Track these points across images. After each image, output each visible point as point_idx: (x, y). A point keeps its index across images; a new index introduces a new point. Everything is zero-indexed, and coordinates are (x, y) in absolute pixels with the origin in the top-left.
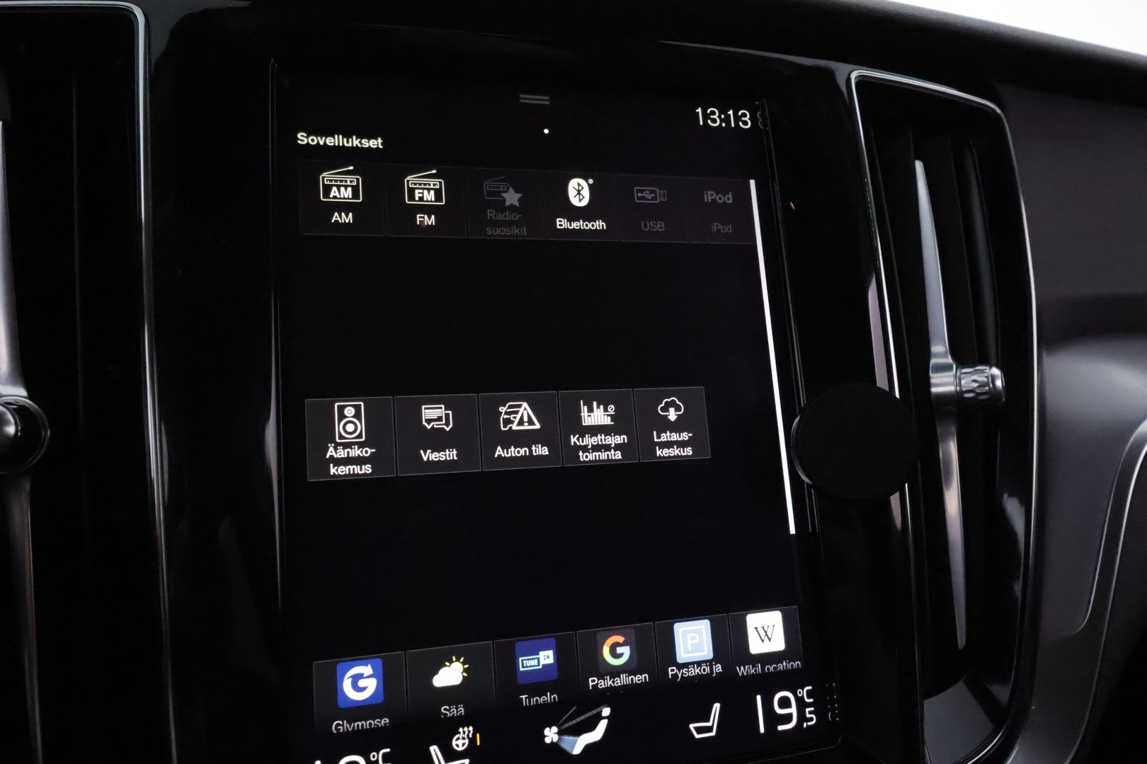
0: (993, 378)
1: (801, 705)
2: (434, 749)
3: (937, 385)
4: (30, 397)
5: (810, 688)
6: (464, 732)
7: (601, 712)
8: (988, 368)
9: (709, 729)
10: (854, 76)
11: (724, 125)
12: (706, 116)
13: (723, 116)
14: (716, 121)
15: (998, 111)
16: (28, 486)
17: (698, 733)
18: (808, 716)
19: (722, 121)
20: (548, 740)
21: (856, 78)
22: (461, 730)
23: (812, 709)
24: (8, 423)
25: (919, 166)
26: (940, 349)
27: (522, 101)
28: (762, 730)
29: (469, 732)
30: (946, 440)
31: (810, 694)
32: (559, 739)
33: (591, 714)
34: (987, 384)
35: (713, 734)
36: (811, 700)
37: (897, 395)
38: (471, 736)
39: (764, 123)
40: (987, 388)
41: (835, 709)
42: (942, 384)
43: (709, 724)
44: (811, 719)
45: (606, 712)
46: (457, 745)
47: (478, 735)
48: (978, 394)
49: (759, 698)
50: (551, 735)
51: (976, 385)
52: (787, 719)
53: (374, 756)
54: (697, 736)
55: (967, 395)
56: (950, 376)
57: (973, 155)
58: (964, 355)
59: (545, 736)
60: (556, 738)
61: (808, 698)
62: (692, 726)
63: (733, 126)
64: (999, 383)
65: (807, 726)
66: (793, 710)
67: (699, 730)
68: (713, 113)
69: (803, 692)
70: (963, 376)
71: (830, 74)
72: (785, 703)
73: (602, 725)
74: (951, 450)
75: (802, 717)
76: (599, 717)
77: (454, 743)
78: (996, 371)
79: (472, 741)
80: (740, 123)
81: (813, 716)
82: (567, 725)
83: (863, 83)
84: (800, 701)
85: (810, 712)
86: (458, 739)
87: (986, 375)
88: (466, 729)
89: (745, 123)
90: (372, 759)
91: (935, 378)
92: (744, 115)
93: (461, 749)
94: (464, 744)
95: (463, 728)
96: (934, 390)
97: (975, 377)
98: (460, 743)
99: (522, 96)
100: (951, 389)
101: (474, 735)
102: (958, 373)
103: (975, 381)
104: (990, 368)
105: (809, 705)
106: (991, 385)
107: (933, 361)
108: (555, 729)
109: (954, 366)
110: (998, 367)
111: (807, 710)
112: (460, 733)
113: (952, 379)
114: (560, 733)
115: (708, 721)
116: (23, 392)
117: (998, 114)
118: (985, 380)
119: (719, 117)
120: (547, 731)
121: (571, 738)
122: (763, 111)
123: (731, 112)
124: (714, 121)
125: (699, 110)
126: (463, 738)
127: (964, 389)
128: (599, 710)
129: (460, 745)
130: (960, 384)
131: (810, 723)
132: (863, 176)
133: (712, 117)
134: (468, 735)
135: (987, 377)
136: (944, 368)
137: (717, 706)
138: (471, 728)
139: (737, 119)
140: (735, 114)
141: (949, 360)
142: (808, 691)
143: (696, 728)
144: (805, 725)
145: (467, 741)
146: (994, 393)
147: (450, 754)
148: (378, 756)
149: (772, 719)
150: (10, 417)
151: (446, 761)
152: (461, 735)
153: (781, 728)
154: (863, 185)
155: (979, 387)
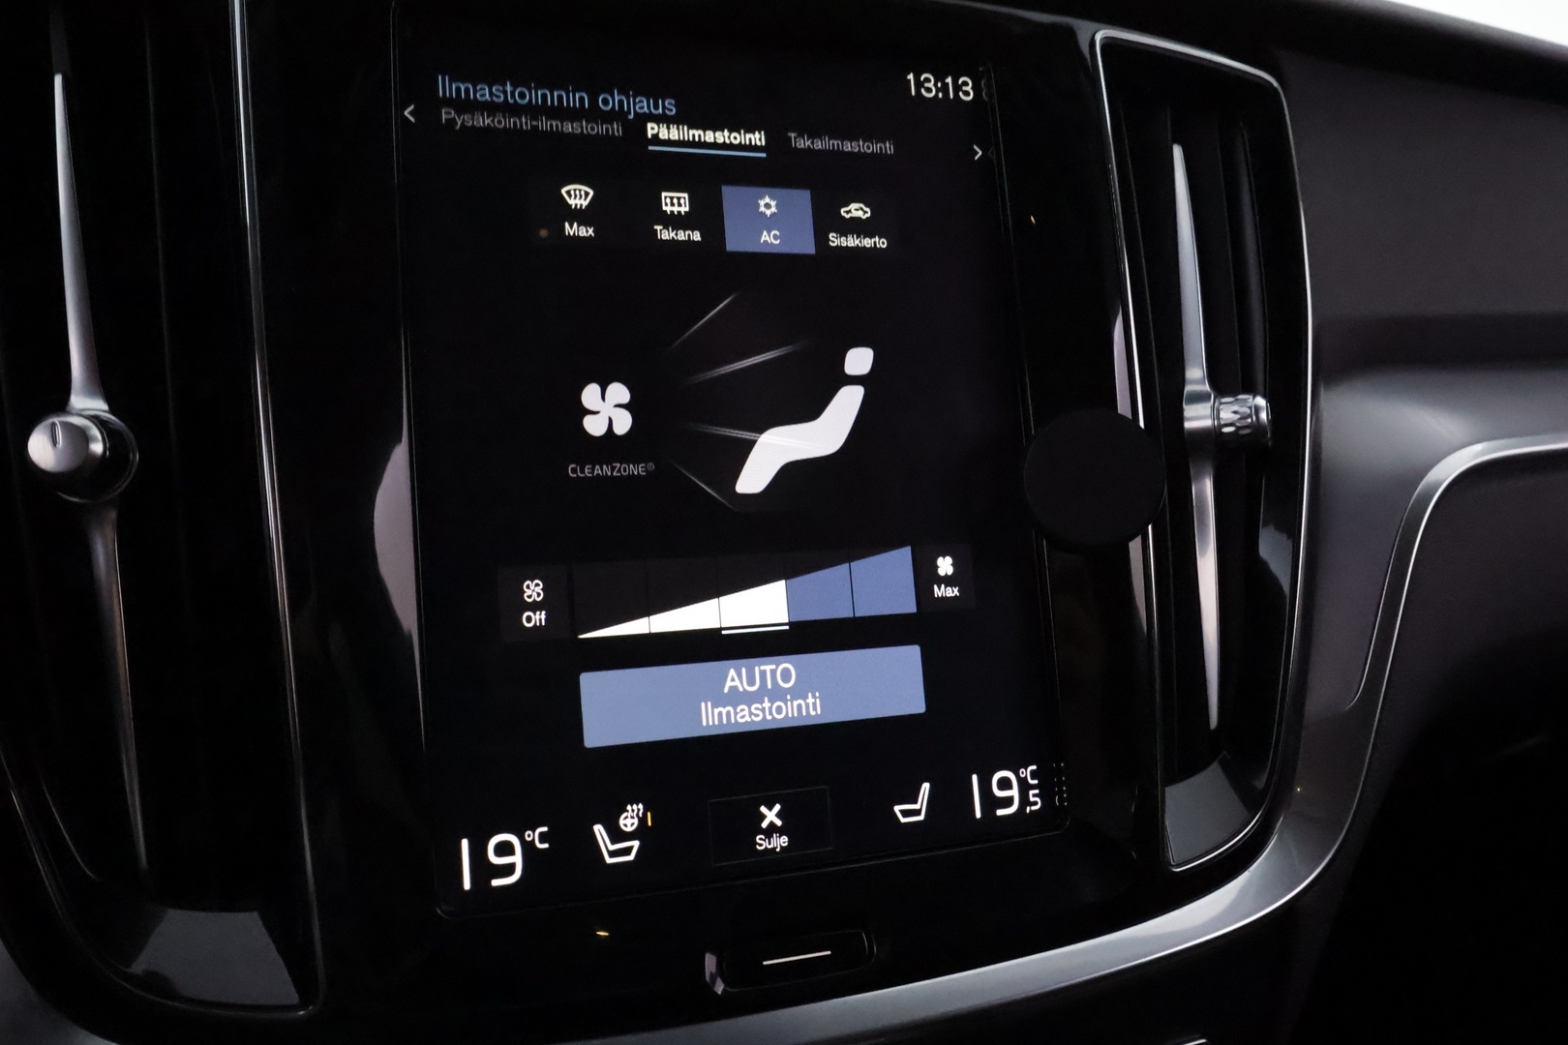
0: (1257, 409)
1: (1024, 787)
2: (598, 829)
3: (1191, 419)
4: (112, 411)
5: (1034, 767)
6: (633, 811)
8: (1251, 397)
9: (917, 812)
10: (1098, 37)
11: (940, 95)
12: (919, 85)
13: (939, 85)
14: (931, 89)
15: (1274, 83)
16: (113, 515)
17: (904, 816)
18: (1032, 799)
19: (938, 90)
21: (1101, 40)
22: (629, 807)
23: (1037, 791)
24: (95, 439)
25: (1177, 152)
26: (1196, 374)
28: (978, 815)
29: (639, 810)
30: (1200, 476)
31: (1034, 775)
34: (1250, 416)
35: (921, 817)
36: (1036, 782)
37: (1142, 424)
38: (640, 814)
39: (990, 95)
40: (1249, 420)
41: (1064, 792)
42: (1197, 417)
43: (917, 807)
44: (1036, 803)
46: (626, 825)
47: (649, 814)
48: (1239, 428)
49: (975, 778)
51: (1237, 416)
52: (1009, 802)
53: (529, 836)
54: (903, 820)
55: (1226, 430)
56: (1205, 408)
57: (1243, 141)
58: (1224, 382)
61: (1032, 779)
62: (897, 809)
63: (952, 97)
64: (1264, 416)
65: (1030, 810)
66: (1014, 792)
67: (906, 813)
68: (927, 80)
69: (1026, 772)
70: (1221, 407)
71: (1070, 34)
72: (1005, 784)
74: (1205, 489)
75: (1025, 801)
77: (622, 822)
78: (1261, 401)
79: (642, 820)
80: (961, 94)
81: (1038, 799)
83: (1109, 45)
84: (1023, 783)
85: (1034, 795)
86: (626, 818)
87: (1249, 405)
88: (635, 807)
89: (967, 93)
90: (528, 839)
91: (1190, 410)
92: (965, 84)
93: (629, 829)
94: (632, 824)
95: (632, 806)
96: (1187, 425)
97: (1235, 408)
98: (628, 822)
100: (1207, 423)
101: (645, 814)
102: (1216, 404)
103: (1235, 412)
104: (1254, 398)
105: (1033, 787)
106: (1254, 418)
107: (1188, 388)
109: (1212, 395)
110: (1264, 396)
111: (1031, 792)
112: (628, 811)
113: (1208, 411)
115: (916, 802)
116: (105, 407)
117: (1274, 87)
118: (1248, 411)
119: (935, 85)
122: (989, 79)
123: (949, 80)
124: (929, 90)
125: (911, 77)
126: (632, 817)
127: (1222, 422)
129: (629, 825)
130: (1219, 418)
131: (1034, 808)
132: (1106, 161)
133: (926, 85)
134: (638, 815)
135: (1250, 408)
136: (1199, 398)
137: (926, 786)
138: (641, 806)
139: (957, 88)
140: (955, 82)
141: (1207, 387)
142: (1032, 772)
143: (902, 811)
144: (1028, 810)
145: (636, 821)
146: (1257, 427)
147: (617, 835)
148: (534, 836)
149: (990, 802)
150: (95, 432)
151: (613, 842)
152: (630, 814)
153: (1000, 812)
154: (1107, 172)
155: (1241, 419)
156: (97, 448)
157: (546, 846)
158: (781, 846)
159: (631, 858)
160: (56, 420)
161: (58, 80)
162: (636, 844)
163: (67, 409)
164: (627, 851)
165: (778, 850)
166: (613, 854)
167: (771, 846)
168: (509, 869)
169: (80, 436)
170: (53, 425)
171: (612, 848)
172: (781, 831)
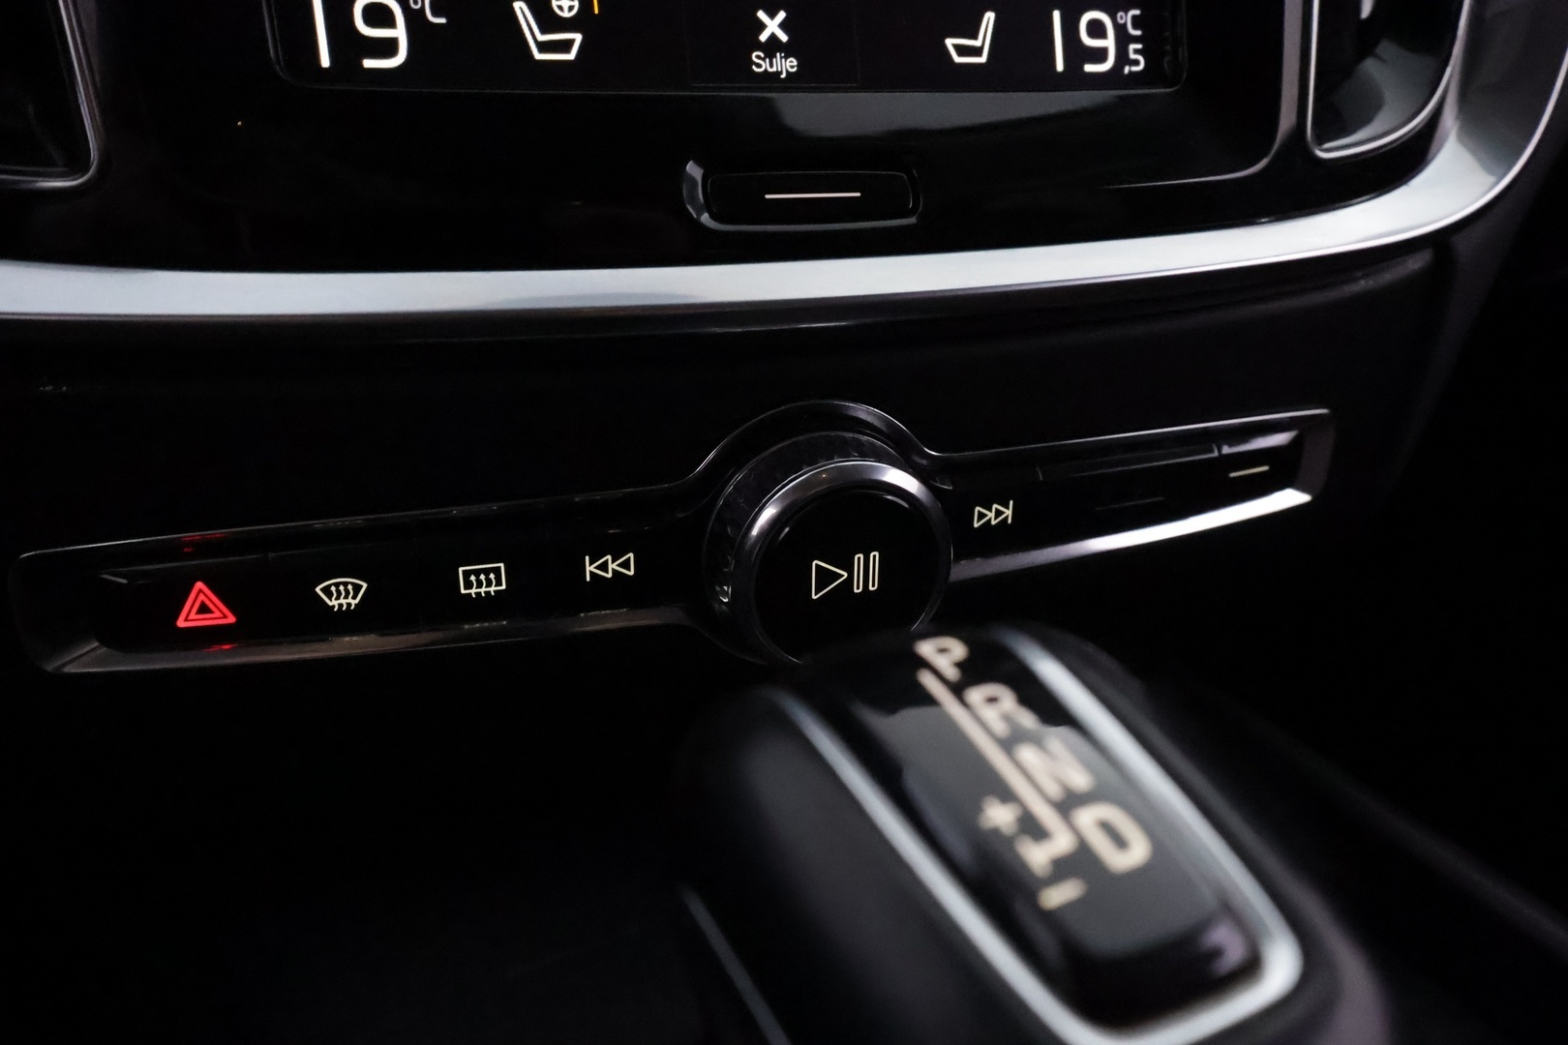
1: (1123, 39)
5: (1137, 12)
9: (977, 52)
17: (959, 54)
18: (1133, 56)
23: (1139, 46)
28: (1060, 66)
31: (1137, 22)
35: (983, 59)
36: (1138, 33)
43: (977, 43)
44: (1136, 63)
46: (561, 8)
49: (1056, 15)
52: (1100, 55)
53: (416, 3)
54: (958, 59)
61: (1134, 27)
62: (949, 42)
65: (1132, 71)
66: (1109, 43)
67: (962, 50)
69: (1127, 17)
72: (1097, 29)
75: (1122, 58)
77: (554, 2)
79: (586, 4)
81: (1140, 57)
84: (1120, 30)
85: (1136, 51)
90: (413, 6)
93: (566, 13)
94: (571, 8)
98: (564, 5)
105: (1136, 40)
111: (1132, 47)
115: (975, 37)
129: (565, 9)
131: (1135, 69)
137: (990, 17)
142: (1134, 17)
143: (957, 47)
144: (1127, 70)
145: (576, 3)
147: (548, 19)
149: (1078, 53)
151: (543, 29)
153: (1089, 68)
157: (443, 21)
158: (787, 71)
159: (571, 56)
162: (578, 37)
164: (565, 46)
165: (783, 76)
166: (543, 47)
167: (774, 69)
168: (388, 48)
171: (542, 38)
172: (788, 50)
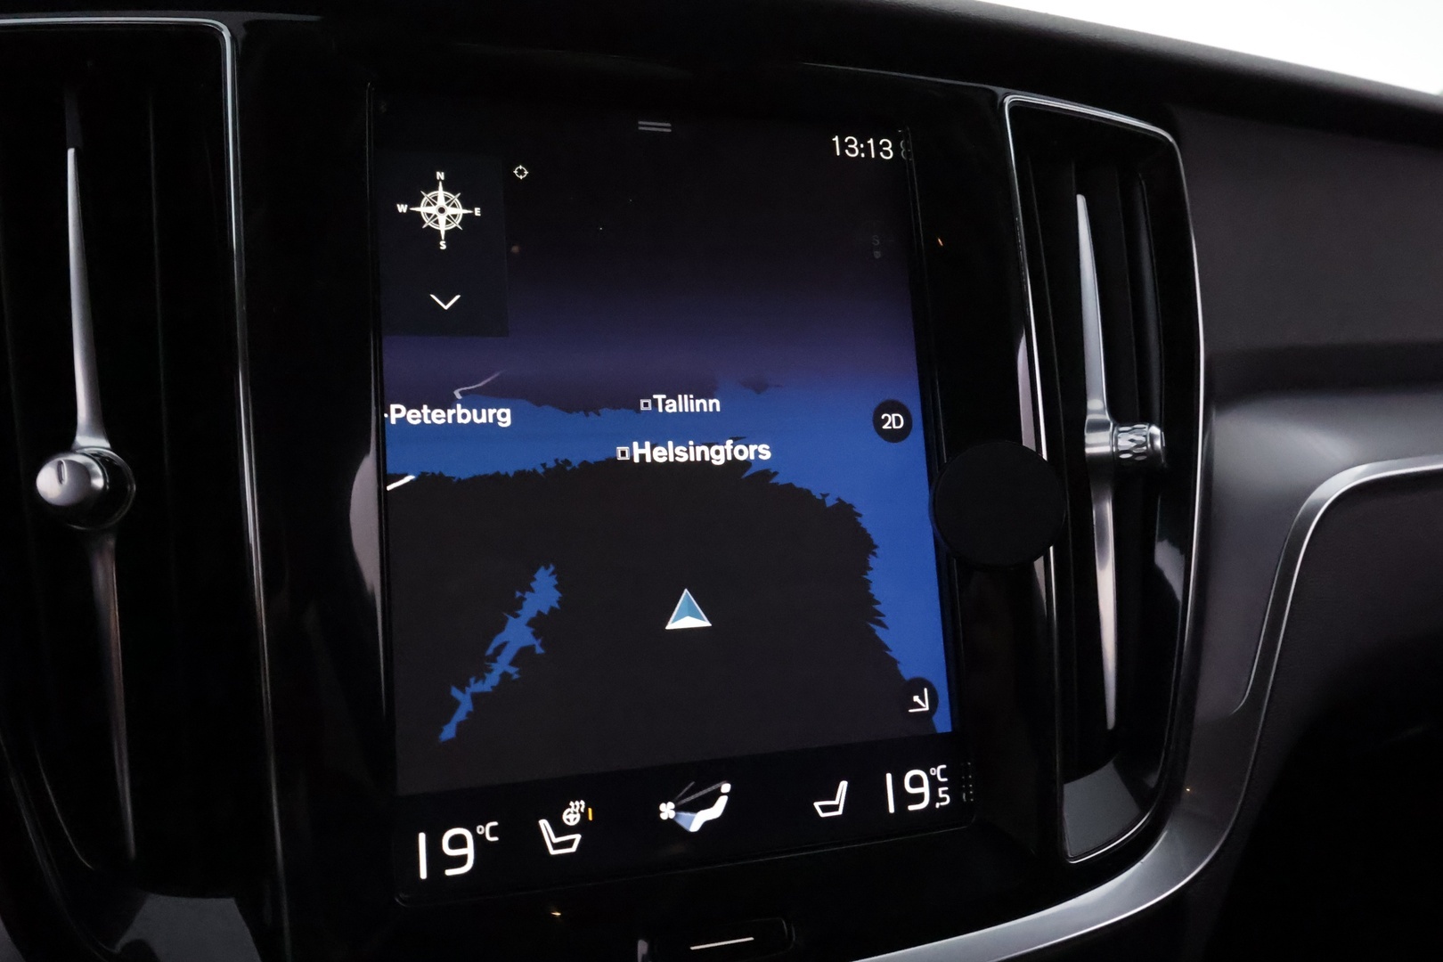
0: (1152, 437)
1: (934, 783)
2: (544, 824)
3: (1092, 446)
4: (113, 448)
5: (944, 766)
6: (575, 806)
7: (720, 788)
8: (1147, 426)
9: (836, 808)
10: (1008, 100)
11: (863, 155)
12: (844, 146)
13: (862, 146)
14: (855, 150)
15: (1171, 139)
16: (111, 543)
17: (823, 812)
18: (941, 795)
19: (861, 150)
20: (664, 817)
21: (1010, 104)
22: (572, 804)
23: (946, 788)
24: (96, 475)
25: (1081, 201)
26: (1097, 406)
27: (641, 128)
28: (891, 810)
29: (581, 806)
30: (1100, 500)
31: (943, 773)
32: (676, 816)
33: (709, 790)
34: (1145, 444)
35: (839, 813)
36: (945, 780)
37: (1045, 456)
38: (582, 810)
39: (907, 154)
40: (1145, 448)
41: (970, 789)
42: (1098, 444)
43: (835, 803)
44: (944, 799)
45: (726, 788)
46: (568, 820)
47: (590, 810)
48: (1136, 455)
49: (889, 776)
50: (667, 811)
51: (1134, 444)
52: (919, 798)
53: (481, 830)
54: (823, 815)
55: (1124, 456)
56: (1105, 436)
57: (1142, 191)
58: (1122, 413)
59: (661, 812)
60: (672, 815)
61: (942, 777)
62: (817, 805)
63: (873, 156)
64: (1158, 443)
65: (940, 806)
66: (925, 789)
67: (825, 809)
68: (851, 142)
69: (937, 771)
70: (1120, 435)
72: (916, 782)
73: (722, 802)
74: (1106, 511)
75: (934, 797)
76: (718, 794)
77: (565, 817)
78: (1155, 430)
79: (584, 815)
80: (881, 154)
81: (946, 796)
82: (684, 801)
83: (1016, 109)
84: (933, 780)
85: (944, 792)
86: (569, 813)
87: (1145, 434)
88: (577, 803)
89: (887, 153)
90: (479, 832)
91: (1090, 438)
92: (886, 144)
93: (572, 823)
94: (575, 819)
95: (574, 802)
96: (1088, 451)
97: (1132, 436)
98: (571, 816)
99: (640, 123)
100: (1106, 449)
101: (586, 809)
102: (1115, 432)
103: (1132, 440)
104: (1149, 427)
105: (943, 784)
106: (1149, 446)
107: (1090, 417)
108: (671, 805)
109: (1112, 424)
110: (1159, 426)
111: (940, 790)
112: (570, 807)
113: (1107, 439)
114: (677, 809)
115: (834, 799)
116: (107, 445)
117: (1170, 144)
118: (1143, 439)
119: (858, 146)
120: (663, 807)
121: (689, 815)
122: (907, 140)
123: (871, 141)
124: (852, 151)
125: (836, 139)
126: (575, 813)
127: (1120, 449)
128: (718, 785)
129: (571, 820)
130: (1117, 445)
131: (943, 804)
132: (1013, 214)
133: (850, 146)
134: (580, 810)
135: (1145, 436)
136: (1100, 426)
137: (844, 784)
138: (583, 803)
139: (878, 148)
140: (876, 143)
141: (1107, 417)
142: (942, 770)
143: (821, 807)
144: (938, 805)
145: (578, 816)
146: (1152, 455)
147: (560, 828)
148: (485, 830)
149: (903, 798)
150: (97, 469)
151: (557, 835)
152: (572, 810)
153: (911, 808)
154: (1013, 224)
155: (1136, 447)
156: (99, 483)
157: (496, 839)
159: (573, 849)
160: (62, 459)
161: (71, 153)
162: (578, 837)
163: (73, 447)
164: (569, 844)
166: (556, 846)
168: (461, 861)
169: (83, 473)
170: (60, 463)
171: (556, 840)
